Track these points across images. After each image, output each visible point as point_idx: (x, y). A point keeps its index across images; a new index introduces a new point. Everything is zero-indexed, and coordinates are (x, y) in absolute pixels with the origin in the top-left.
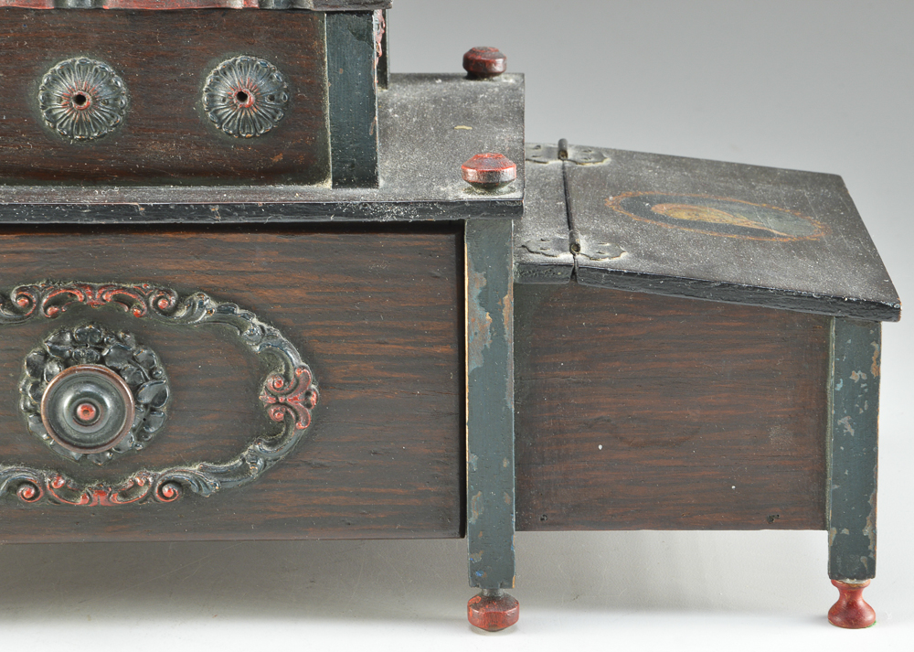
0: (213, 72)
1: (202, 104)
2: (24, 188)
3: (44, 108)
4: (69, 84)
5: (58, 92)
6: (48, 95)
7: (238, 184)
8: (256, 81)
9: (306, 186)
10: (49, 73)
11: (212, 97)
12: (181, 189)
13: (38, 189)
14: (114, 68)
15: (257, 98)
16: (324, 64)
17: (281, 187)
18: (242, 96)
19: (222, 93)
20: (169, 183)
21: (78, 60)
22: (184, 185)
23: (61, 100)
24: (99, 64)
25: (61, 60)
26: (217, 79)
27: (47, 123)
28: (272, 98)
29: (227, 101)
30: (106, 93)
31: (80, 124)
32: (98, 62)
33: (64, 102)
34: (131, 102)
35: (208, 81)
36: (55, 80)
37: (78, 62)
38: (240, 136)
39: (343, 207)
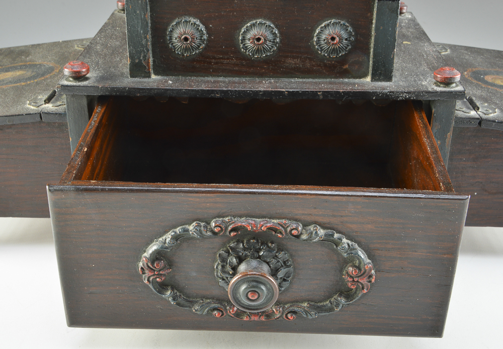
0: (320, 27)
1: (313, 42)
2: (231, 79)
3: (242, 43)
4: (254, 32)
5: (248, 36)
6: (244, 37)
7: (326, 78)
8: (340, 32)
9: (357, 80)
10: (245, 27)
11: (318, 38)
12: (301, 80)
13: (236, 79)
14: (274, 25)
15: (340, 39)
16: (372, 23)
17: (346, 80)
18: (333, 39)
19: (324, 37)
20: (295, 77)
21: (259, 21)
22: (302, 78)
23: (250, 40)
24: (268, 23)
25: (250, 21)
26: (322, 30)
27: (242, 50)
28: (346, 39)
29: (326, 41)
30: (270, 37)
31: (258, 51)
32: (267, 22)
33: (251, 41)
34: (281, 41)
35: (317, 31)
36: (248, 30)
37: (258, 22)
38: (330, 57)
39: (380, 94)
